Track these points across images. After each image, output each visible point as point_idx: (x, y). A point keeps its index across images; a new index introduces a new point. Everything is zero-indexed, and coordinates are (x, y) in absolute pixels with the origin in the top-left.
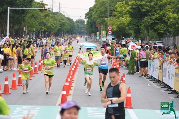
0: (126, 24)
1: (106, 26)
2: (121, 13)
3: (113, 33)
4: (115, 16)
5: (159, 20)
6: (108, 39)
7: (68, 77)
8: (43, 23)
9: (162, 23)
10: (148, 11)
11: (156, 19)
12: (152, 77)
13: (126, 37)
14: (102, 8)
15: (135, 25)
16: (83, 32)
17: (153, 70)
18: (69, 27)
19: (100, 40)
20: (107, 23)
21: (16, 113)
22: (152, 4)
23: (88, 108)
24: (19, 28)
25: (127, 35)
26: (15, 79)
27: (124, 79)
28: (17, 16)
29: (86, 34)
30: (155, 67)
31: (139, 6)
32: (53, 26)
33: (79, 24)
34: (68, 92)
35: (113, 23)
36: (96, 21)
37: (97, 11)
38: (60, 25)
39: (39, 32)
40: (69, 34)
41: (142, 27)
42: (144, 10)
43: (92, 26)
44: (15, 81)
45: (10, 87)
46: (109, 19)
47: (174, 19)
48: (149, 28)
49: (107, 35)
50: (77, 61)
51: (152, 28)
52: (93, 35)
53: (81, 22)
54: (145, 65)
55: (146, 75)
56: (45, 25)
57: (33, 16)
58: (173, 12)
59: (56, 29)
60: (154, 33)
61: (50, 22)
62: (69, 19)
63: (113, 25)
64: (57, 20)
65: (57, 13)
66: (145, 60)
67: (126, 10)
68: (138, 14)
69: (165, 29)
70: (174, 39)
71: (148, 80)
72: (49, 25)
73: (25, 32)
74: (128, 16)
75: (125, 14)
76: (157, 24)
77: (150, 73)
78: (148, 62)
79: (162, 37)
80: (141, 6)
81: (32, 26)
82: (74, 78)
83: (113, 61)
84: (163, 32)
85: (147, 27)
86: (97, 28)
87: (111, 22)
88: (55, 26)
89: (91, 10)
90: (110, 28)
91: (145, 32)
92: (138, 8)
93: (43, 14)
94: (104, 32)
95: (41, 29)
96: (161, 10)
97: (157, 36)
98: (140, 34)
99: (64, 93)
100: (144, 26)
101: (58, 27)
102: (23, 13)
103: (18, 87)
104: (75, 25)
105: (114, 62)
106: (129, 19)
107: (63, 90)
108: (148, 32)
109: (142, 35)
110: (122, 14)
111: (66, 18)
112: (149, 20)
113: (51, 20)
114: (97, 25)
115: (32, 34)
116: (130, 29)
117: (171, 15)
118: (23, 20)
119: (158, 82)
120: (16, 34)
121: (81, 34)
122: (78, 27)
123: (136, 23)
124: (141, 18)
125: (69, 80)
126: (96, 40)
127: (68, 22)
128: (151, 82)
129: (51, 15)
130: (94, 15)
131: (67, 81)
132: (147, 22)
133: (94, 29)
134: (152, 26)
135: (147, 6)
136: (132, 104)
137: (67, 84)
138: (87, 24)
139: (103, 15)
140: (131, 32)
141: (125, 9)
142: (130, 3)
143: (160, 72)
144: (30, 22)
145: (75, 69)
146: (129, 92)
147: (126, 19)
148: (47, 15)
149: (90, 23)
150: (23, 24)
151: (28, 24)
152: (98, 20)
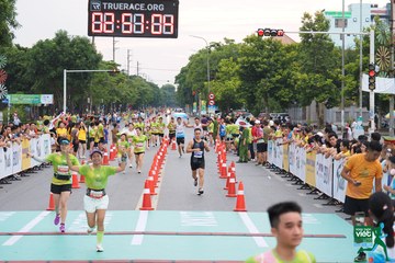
0: (235, 90)
1: (206, 94)
2: (226, 73)
3: (216, 104)
4: (218, 78)
5: (281, 83)
6: (209, 112)
7: (153, 169)
8: (115, 91)
9: (286, 87)
10: (266, 71)
11: (277, 81)
12: (273, 165)
13: (234, 109)
14: (199, 68)
15: (247, 91)
16: (173, 103)
17: (275, 156)
18: (152, 96)
19: (198, 114)
20: (207, 90)
22: (272, 60)
23: (182, 212)
24: (80, 100)
25: (238, 106)
27: (233, 169)
28: (77, 82)
29: (178, 106)
30: (278, 151)
31: (252, 63)
32: (129, 95)
33: (167, 92)
34: (152, 191)
35: (216, 89)
36: (192, 86)
37: (192, 73)
38: (140, 93)
39: (109, 104)
40: (153, 107)
41: (257, 94)
42: (259, 69)
43: (185, 94)
46: (209, 83)
47: (304, 80)
48: (268, 95)
49: (207, 106)
50: (165, 145)
51: (272, 95)
52: (187, 107)
53: (170, 88)
54: (263, 148)
55: (264, 163)
56: (117, 94)
57: (100, 82)
58: (302, 71)
59: (135, 99)
60: (274, 102)
61: (124, 90)
62: (152, 85)
63: (216, 92)
64: (134, 87)
65: (135, 76)
66: (262, 141)
67: (234, 70)
68: (251, 74)
69: (290, 96)
70: (304, 110)
71: (268, 170)
72: (123, 94)
73: (89, 104)
74: (237, 78)
75: (234, 75)
76: (279, 89)
77: (271, 160)
78: (267, 145)
79: (287, 107)
80: (256, 63)
81: (98, 96)
82: (161, 171)
83: (218, 144)
84: (287, 100)
85: (265, 94)
86: (193, 96)
87: (213, 88)
88: (131, 95)
89: (184, 71)
90: (212, 96)
91: (263, 100)
92: (251, 66)
93: (114, 79)
94: (203, 103)
95: (112, 100)
96: (284, 69)
97: (280, 107)
98: (255, 104)
99: (147, 191)
100: (261, 92)
101: (137, 97)
102: (85, 78)
104: (161, 93)
106: (238, 83)
107: (146, 187)
108: (266, 101)
109: (258, 105)
110: (228, 76)
111: (148, 83)
112: (268, 84)
113: (126, 87)
114: (193, 93)
115: (99, 108)
116: (241, 97)
117: (299, 76)
118: (87, 87)
119: (282, 172)
120: (76, 108)
121: (170, 105)
122: (165, 96)
123: (250, 88)
124: (256, 80)
125: (154, 173)
126: (192, 114)
127: (151, 89)
128: (273, 173)
129: (126, 80)
130: (189, 78)
131: (150, 174)
132: (265, 86)
133: (189, 99)
134: (272, 92)
135: (264, 63)
136: (246, 205)
137: (151, 179)
138: (178, 91)
139: (201, 78)
140: (243, 101)
141: (233, 68)
142: (239, 60)
143: (285, 158)
144: (97, 91)
145: (163, 157)
146: (241, 188)
147: (234, 83)
148: (121, 80)
149: (184, 90)
150: (86, 93)
151: (93, 93)
152: (194, 85)
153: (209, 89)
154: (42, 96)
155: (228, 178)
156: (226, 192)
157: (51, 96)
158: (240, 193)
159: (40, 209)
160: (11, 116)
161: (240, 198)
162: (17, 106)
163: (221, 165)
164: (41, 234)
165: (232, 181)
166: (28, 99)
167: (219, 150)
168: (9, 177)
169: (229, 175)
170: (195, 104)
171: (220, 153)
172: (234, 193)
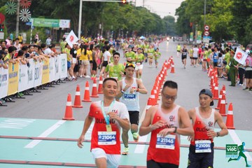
0: (227, 23)
1: (202, 25)
2: (220, 8)
3: (210, 35)
4: (213, 12)
6: (204, 41)
7: (154, 88)
8: (123, 19)
13: (226, 40)
14: (197, 3)
15: (238, 24)
16: (173, 32)
18: (155, 25)
20: (203, 22)
24: (93, 26)
25: (228, 38)
26: (88, 89)
27: (224, 92)
28: (91, 10)
29: (177, 34)
32: (135, 23)
33: (168, 22)
35: (211, 22)
36: (190, 18)
37: (191, 7)
38: (144, 22)
39: (118, 32)
40: (155, 34)
41: (246, 28)
42: (250, 6)
43: (184, 25)
44: (88, 91)
45: (82, 98)
46: (205, 16)
49: (202, 36)
50: (165, 68)
52: (185, 36)
53: (170, 19)
55: (251, 88)
56: (125, 22)
57: (111, 10)
59: (140, 27)
61: (132, 18)
62: (155, 15)
63: (210, 24)
64: (140, 16)
65: (141, 7)
67: (227, 6)
68: (242, 10)
72: (130, 22)
73: (101, 30)
74: (230, 13)
75: (227, 10)
81: (108, 23)
86: (190, 27)
87: (209, 21)
88: (137, 23)
89: (184, 4)
90: (207, 28)
92: (243, 3)
93: (123, 9)
94: (199, 33)
95: (120, 27)
98: (244, 36)
100: (250, 26)
101: (142, 25)
104: (163, 23)
105: (211, 70)
106: (231, 17)
107: (148, 104)
109: (246, 37)
110: (222, 10)
111: (152, 14)
113: (133, 16)
114: (191, 24)
115: (108, 34)
116: (232, 29)
118: (99, 15)
120: (89, 32)
121: (169, 34)
122: (166, 26)
123: (240, 22)
124: (246, 16)
125: (155, 92)
126: (188, 43)
127: (154, 19)
129: (133, 10)
130: (188, 11)
131: (152, 93)
133: (186, 29)
136: (234, 124)
137: (153, 97)
138: (178, 22)
139: (199, 11)
140: (233, 33)
141: (226, 4)
144: (108, 19)
146: (231, 109)
147: (227, 17)
148: (128, 10)
149: (183, 21)
150: (98, 20)
151: (104, 20)
152: (192, 18)
153: (205, 22)
154: (61, 20)
155: (220, 100)
157: (68, 21)
158: (230, 113)
159: (57, 118)
160: (33, 37)
161: (230, 118)
162: (39, 28)
163: (213, 87)
164: (58, 140)
165: (223, 102)
166: (48, 23)
167: (211, 75)
168: (31, 89)
169: (220, 97)
170: (192, 34)
171: (213, 77)
172: (224, 113)
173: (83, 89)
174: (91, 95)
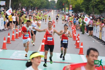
0: (81, 4)
1: (69, 5)
3: (73, 9)
5: (100, 2)
6: (69, 12)
8: (31, 1)
9: (102, 4)
11: (99, 2)
12: (95, 36)
13: (80, 12)
15: (86, 5)
16: (55, 8)
17: (96, 32)
18: (46, 4)
19: (65, 13)
20: (69, 3)
21: (14, 55)
23: (57, 53)
24: (16, 4)
26: (14, 34)
27: (79, 37)
30: (97, 30)
32: (37, 3)
33: (52, 3)
36: (63, 1)
38: (41, 3)
39: (28, 7)
40: (46, 9)
41: (90, 6)
43: (60, 4)
44: (14, 35)
45: (11, 39)
48: (94, 7)
49: (69, 10)
51: (96, 7)
52: (60, 10)
55: (92, 35)
56: (32, 3)
59: (39, 5)
60: (97, 10)
61: (35, 1)
63: (73, 4)
69: (103, 8)
71: (93, 38)
72: (34, 3)
73: (20, 6)
76: (99, 5)
77: (94, 34)
78: (93, 28)
79: (102, 12)
81: (24, 3)
83: (73, 26)
84: (102, 10)
85: (93, 6)
86: (63, 6)
87: (72, 3)
90: (71, 6)
91: (92, 9)
94: (67, 9)
95: (30, 5)
97: (99, 12)
98: (88, 11)
99: (43, 44)
100: (91, 5)
101: (40, 4)
103: (15, 39)
104: (50, 3)
106: (82, 1)
107: (43, 42)
108: (93, 9)
109: (90, 11)
112: (95, 2)
114: (63, 4)
116: (83, 7)
119: (99, 39)
120: (15, 8)
121: (53, 9)
122: (51, 5)
123: (87, 4)
124: (90, 0)
126: (62, 13)
127: (46, 1)
128: (95, 40)
131: (44, 37)
132: (93, 3)
133: (61, 6)
134: (96, 6)
136: (83, 52)
138: (57, 3)
140: (84, 9)
143: (100, 34)
146: (82, 45)
149: (59, 3)
150: (19, 1)
151: (22, 2)
152: (64, 1)
153: (70, 3)
154: (1, 1)
155: (77, 41)
156: (75, 46)
157: (4, 2)
158: (82, 47)
161: (81, 49)
163: (73, 35)
165: (78, 42)
167: (73, 29)
169: (77, 39)
171: (73, 30)
172: (79, 47)
173: (12, 34)
174: (15, 38)
